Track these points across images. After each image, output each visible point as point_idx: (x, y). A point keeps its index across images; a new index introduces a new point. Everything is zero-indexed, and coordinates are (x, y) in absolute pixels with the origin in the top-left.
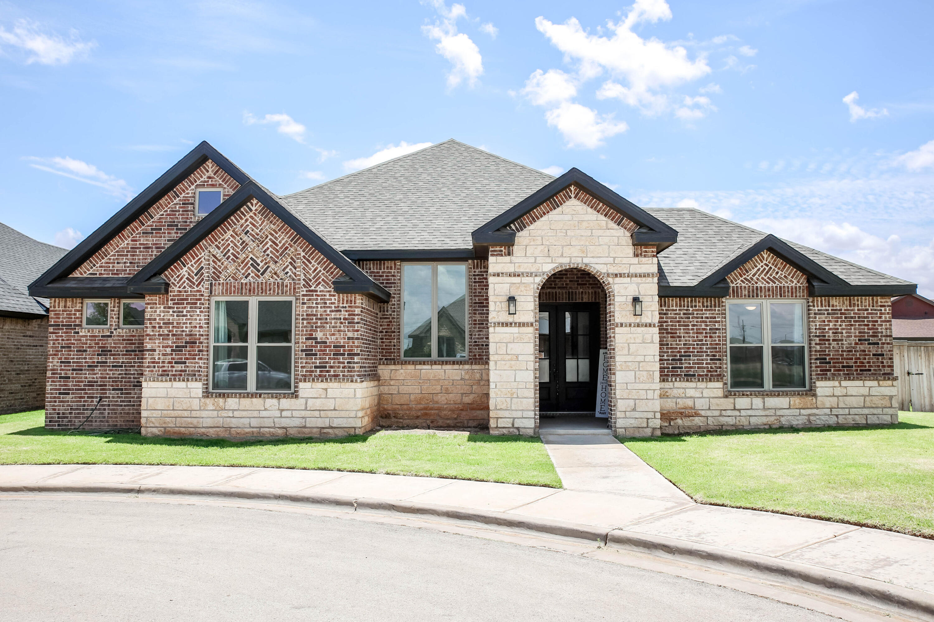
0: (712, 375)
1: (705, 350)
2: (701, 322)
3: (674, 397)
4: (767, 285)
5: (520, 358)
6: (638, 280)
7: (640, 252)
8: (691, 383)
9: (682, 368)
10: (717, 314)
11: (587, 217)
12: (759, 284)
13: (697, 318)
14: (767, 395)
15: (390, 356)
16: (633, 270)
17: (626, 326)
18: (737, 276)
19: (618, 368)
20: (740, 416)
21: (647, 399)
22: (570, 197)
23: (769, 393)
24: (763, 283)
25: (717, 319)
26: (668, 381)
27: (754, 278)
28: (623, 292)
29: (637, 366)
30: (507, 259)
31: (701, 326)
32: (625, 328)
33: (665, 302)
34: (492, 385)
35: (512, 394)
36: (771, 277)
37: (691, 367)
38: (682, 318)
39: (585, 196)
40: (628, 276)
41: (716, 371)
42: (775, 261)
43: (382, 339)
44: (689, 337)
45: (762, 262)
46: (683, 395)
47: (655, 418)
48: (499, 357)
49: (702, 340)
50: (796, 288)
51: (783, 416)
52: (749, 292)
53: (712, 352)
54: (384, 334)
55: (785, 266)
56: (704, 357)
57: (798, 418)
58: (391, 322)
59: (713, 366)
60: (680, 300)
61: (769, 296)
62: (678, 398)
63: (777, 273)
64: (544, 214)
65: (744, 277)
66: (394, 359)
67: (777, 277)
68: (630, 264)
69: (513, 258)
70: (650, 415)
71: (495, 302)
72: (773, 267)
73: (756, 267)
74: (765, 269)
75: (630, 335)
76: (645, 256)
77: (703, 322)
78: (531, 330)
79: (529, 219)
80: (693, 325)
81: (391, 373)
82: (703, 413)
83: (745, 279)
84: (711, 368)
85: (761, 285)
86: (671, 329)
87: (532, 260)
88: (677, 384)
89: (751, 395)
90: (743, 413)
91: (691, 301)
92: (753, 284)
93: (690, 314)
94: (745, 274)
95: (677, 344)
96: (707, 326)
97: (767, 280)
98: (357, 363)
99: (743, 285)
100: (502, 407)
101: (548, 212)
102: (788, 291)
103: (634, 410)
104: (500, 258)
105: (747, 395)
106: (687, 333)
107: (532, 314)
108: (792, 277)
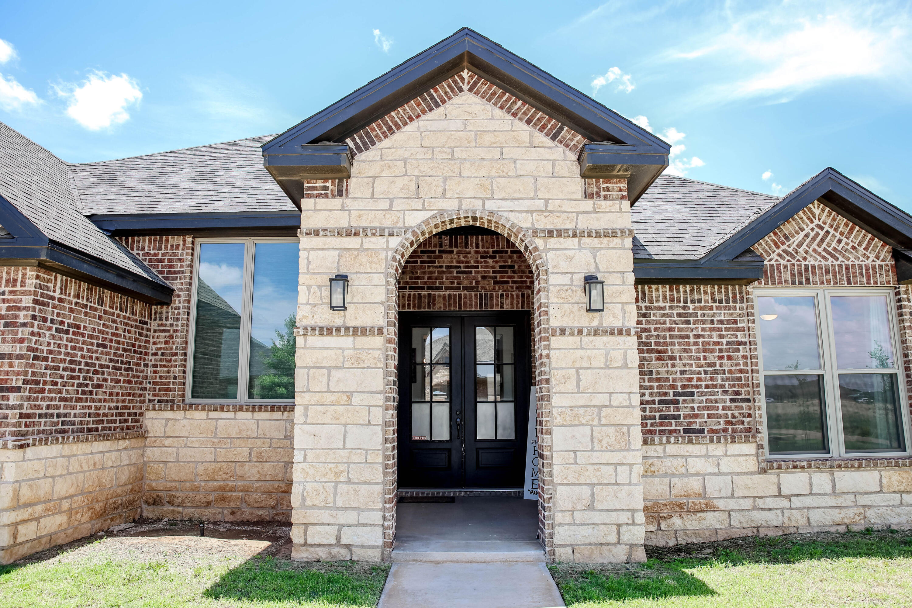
0: (734, 431)
1: (719, 382)
2: (710, 330)
3: (666, 475)
4: (824, 263)
5: (356, 399)
6: (595, 242)
7: (595, 190)
8: (698, 447)
9: (677, 417)
10: (739, 315)
11: (492, 126)
12: (810, 261)
13: (703, 322)
14: (839, 466)
15: (167, 395)
16: (583, 223)
17: (572, 334)
18: (770, 247)
19: (559, 420)
20: (790, 508)
21: (617, 484)
22: (461, 90)
23: (842, 463)
24: (816, 260)
25: (740, 325)
26: (653, 442)
27: (801, 250)
28: (564, 266)
29: (595, 416)
30: (337, 202)
31: (711, 337)
32: (571, 338)
33: (643, 293)
34: (298, 457)
35: (338, 474)
36: (830, 249)
37: (696, 416)
38: (675, 322)
39: (490, 88)
40: (574, 236)
41: (743, 423)
42: (834, 220)
43: (155, 366)
44: (690, 358)
45: (812, 222)
46: (683, 470)
47: (633, 523)
48: (314, 398)
49: (714, 364)
50: (874, 268)
51: (870, 507)
52: (793, 275)
53: (733, 386)
54: (159, 357)
55: (852, 230)
56: (720, 397)
57: (899, 510)
58: (171, 337)
59: (736, 412)
60: (671, 290)
61: (829, 282)
62: (674, 475)
63: (839, 241)
64: (411, 119)
65: (783, 247)
66: (172, 401)
67: (839, 248)
68: (578, 213)
69: (348, 201)
70: (624, 518)
71: (309, 287)
72: (832, 231)
73: (803, 230)
74: (817, 234)
75: (582, 352)
76: (606, 198)
77: (715, 329)
78: (378, 341)
79: (381, 129)
80: (697, 336)
81: (166, 425)
82: (721, 503)
83: (785, 251)
84: (734, 416)
85: (813, 263)
86: (657, 344)
87: (385, 205)
88: (671, 449)
89: (809, 467)
90: (796, 502)
91: (692, 291)
92: (798, 261)
93: (689, 315)
94: (783, 244)
95: (667, 372)
96: (721, 337)
97: (823, 253)
99: (782, 262)
100: (316, 502)
101: (418, 116)
102: (862, 274)
103: (591, 507)
104: (321, 202)
105: (802, 467)
106: (686, 351)
107: (382, 309)
108: (866, 249)
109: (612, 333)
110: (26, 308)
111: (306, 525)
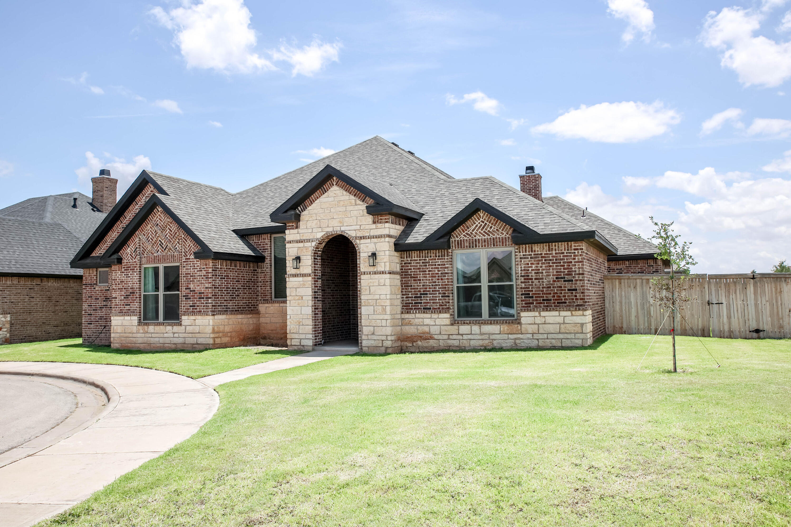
0: (442, 309)
1: (437, 289)
2: (435, 268)
3: (416, 325)
4: (483, 237)
5: (304, 298)
6: (375, 240)
7: (377, 220)
8: (428, 315)
9: (421, 303)
10: (446, 262)
11: (342, 198)
12: (478, 237)
13: (432, 265)
14: (482, 323)
15: (266, 298)
16: (373, 233)
17: (367, 274)
18: (460, 232)
19: (363, 304)
20: (463, 339)
21: (382, 326)
22: (333, 185)
23: (483, 322)
24: (480, 236)
25: (446, 266)
26: (410, 313)
27: (474, 233)
28: (366, 250)
29: (375, 303)
30: (295, 231)
31: (435, 271)
32: (367, 276)
33: (409, 254)
34: (288, 317)
35: (299, 323)
36: (487, 231)
37: (428, 303)
38: (421, 266)
39: (342, 183)
40: (369, 238)
41: (446, 305)
42: (489, 218)
43: (261, 286)
44: (426, 280)
45: (479, 220)
46: (422, 324)
47: (387, 340)
48: (292, 298)
49: (435, 282)
50: (506, 238)
51: (495, 340)
52: (470, 244)
53: (443, 291)
54: (262, 283)
55: (497, 222)
56: (437, 295)
57: (507, 341)
58: (265, 275)
59: (444, 301)
60: (420, 253)
61: (485, 246)
62: (419, 325)
63: (491, 227)
64: (318, 198)
65: (466, 232)
66: (268, 300)
67: (491, 231)
68: (371, 229)
69: (299, 230)
70: (384, 338)
71: (289, 261)
72: (488, 223)
73: (475, 223)
74: (481, 225)
75: (371, 280)
76: (380, 223)
77: (436, 268)
78: (310, 278)
79: (308, 202)
80: (429, 271)
81: (266, 309)
82: (436, 337)
83: (467, 234)
84: (442, 303)
85: (479, 238)
86: (414, 274)
87: (310, 231)
88: (418, 315)
89: (470, 323)
90: (465, 337)
91: (428, 253)
92: (472, 237)
93: (427, 263)
94: (466, 230)
95: (418, 286)
96: (439, 271)
97: (483, 233)
98: (210, 303)
99: (465, 238)
100: (294, 331)
101: (320, 197)
102: (500, 241)
103: (373, 334)
104: (292, 231)
105: (467, 323)
106: (425, 277)
107: (311, 267)
108: (502, 230)
109: (380, 273)
110: (210, 273)
111: (291, 339)
